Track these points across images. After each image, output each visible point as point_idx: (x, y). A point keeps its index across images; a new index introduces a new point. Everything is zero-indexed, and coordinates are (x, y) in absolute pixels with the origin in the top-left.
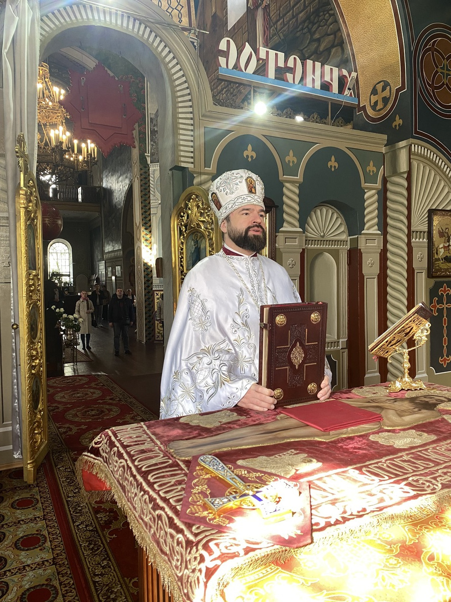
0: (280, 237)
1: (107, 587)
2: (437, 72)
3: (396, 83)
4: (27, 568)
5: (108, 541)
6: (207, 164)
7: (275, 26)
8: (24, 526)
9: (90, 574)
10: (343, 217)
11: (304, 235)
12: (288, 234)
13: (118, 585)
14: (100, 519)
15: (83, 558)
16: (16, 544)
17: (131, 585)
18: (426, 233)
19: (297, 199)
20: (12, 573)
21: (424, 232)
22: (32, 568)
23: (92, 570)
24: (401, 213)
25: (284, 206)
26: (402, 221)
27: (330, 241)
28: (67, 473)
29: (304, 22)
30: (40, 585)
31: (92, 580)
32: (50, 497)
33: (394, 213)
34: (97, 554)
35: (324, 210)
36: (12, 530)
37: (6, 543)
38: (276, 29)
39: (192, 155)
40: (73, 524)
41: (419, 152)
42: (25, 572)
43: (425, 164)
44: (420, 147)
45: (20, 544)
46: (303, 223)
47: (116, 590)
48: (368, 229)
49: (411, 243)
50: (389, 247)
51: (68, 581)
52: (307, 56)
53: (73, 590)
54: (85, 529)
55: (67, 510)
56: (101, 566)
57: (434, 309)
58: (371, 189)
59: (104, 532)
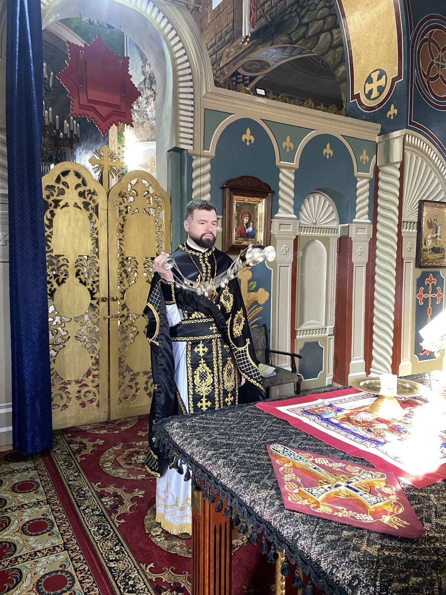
0: (275, 224)
1: (124, 574)
2: (432, 63)
3: (392, 71)
4: (38, 554)
5: (118, 526)
6: (206, 147)
7: (263, 8)
8: (29, 510)
9: (104, 560)
10: (334, 205)
11: (298, 221)
12: (283, 220)
13: (135, 571)
14: (105, 503)
15: (94, 543)
16: (22, 529)
17: (148, 571)
18: (415, 224)
19: (293, 186)
20: (24, 559)
21: (414, 223)
22: (43, 553)
23: (106, 556)
24: (394, 203)
25: (280, 193)
26: (393, 212)
27: (321, 228)
28: (64, 457)
29: (293, 5)
30: (54, 571)
31: (107, 566)
32: (50, 480)
33: (385, 203)
34: (108, 539)
35: (317, 197)
36: (16, 515)
37: (12, 528)
38: (263, 11)
39: (191, 137)
40: (79, 509)
41: (413, 142)
42: (38, 558)
43: (418, 155)
44: (413, 138)
45: (26, 529)
46: (297, 210)
47: (133, 576)
48: (359, 218)
49: (401, 233)
50: (378, 235)
51: (83, 567)
52: (294, 40)
53: (90, 577)
54: (92, 514)
55: (70, 493)
56: (115, 552)
57: (420, 298)
58: (363, 178)
59: (112, 517)
